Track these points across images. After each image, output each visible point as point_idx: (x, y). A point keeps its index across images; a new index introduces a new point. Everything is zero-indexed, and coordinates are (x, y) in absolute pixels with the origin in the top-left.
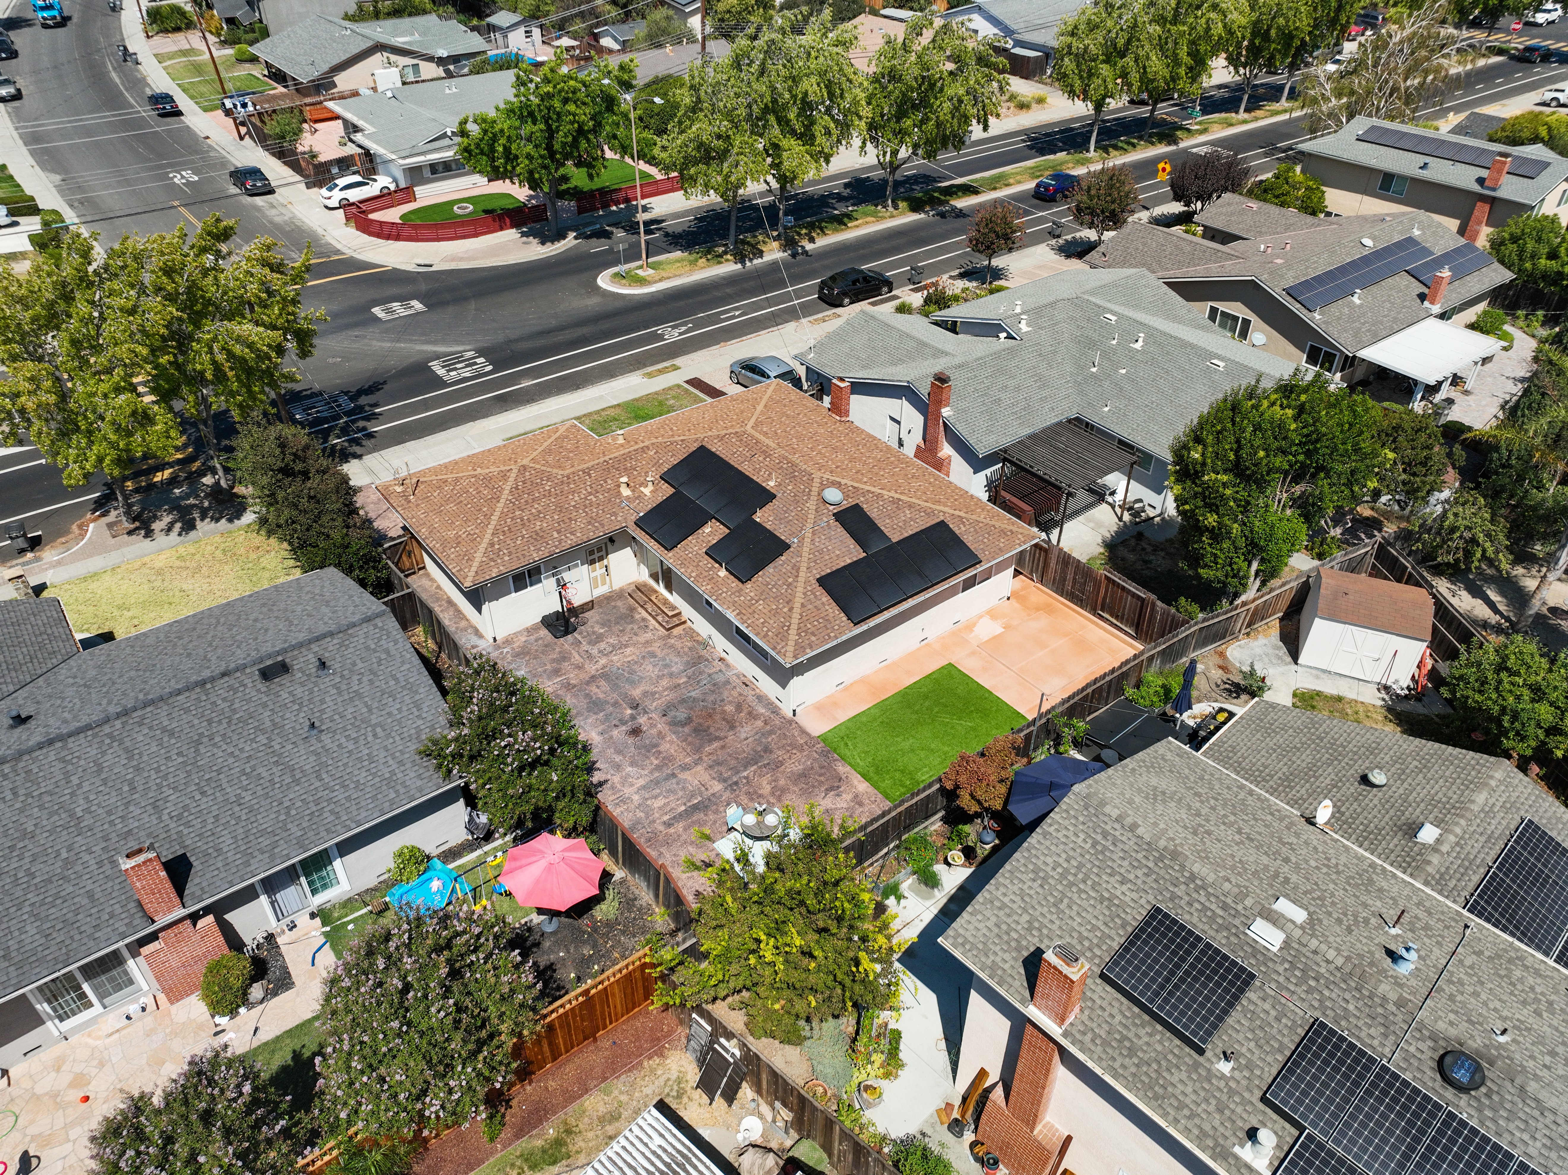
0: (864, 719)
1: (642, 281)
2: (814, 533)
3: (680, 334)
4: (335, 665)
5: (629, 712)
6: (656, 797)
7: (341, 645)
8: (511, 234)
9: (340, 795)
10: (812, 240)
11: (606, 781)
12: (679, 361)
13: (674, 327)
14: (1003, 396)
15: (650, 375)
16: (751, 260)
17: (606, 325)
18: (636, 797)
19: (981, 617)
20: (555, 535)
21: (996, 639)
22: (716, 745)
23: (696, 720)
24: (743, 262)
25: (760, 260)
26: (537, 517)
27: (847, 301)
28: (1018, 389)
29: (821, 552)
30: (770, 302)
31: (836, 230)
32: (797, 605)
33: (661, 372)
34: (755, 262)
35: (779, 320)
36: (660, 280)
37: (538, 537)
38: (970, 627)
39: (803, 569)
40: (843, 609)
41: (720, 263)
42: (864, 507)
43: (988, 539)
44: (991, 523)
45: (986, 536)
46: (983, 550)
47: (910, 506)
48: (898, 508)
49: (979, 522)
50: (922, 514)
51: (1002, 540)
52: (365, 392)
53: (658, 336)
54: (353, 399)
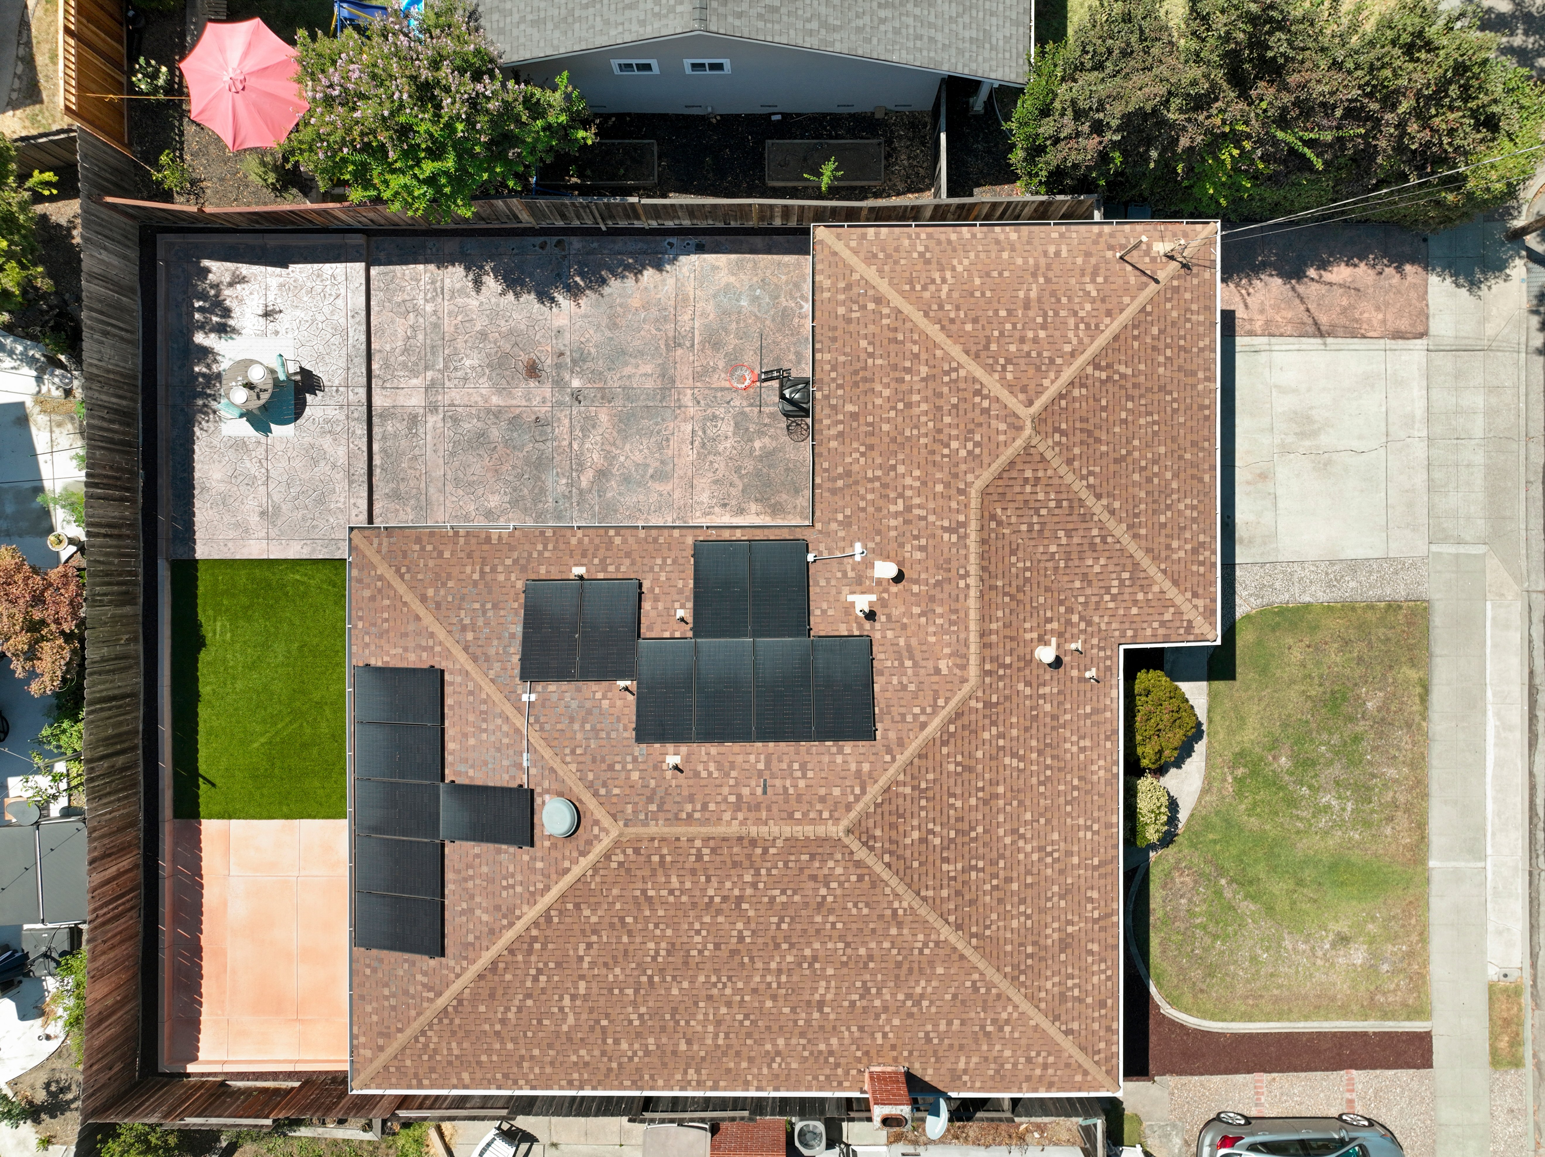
5: (573, 384)
18: (428, 307)
29: (484, 716)
39: (470, 666)
42: (525, 854)
43: (387, 998)
44: (409, 1032)
45: (393, 1001)
46: (374, 970)
47: (492, 932)
48: (498, 908)
49: (419, 1014)
50: (471, 938)
51: (375, 1018)
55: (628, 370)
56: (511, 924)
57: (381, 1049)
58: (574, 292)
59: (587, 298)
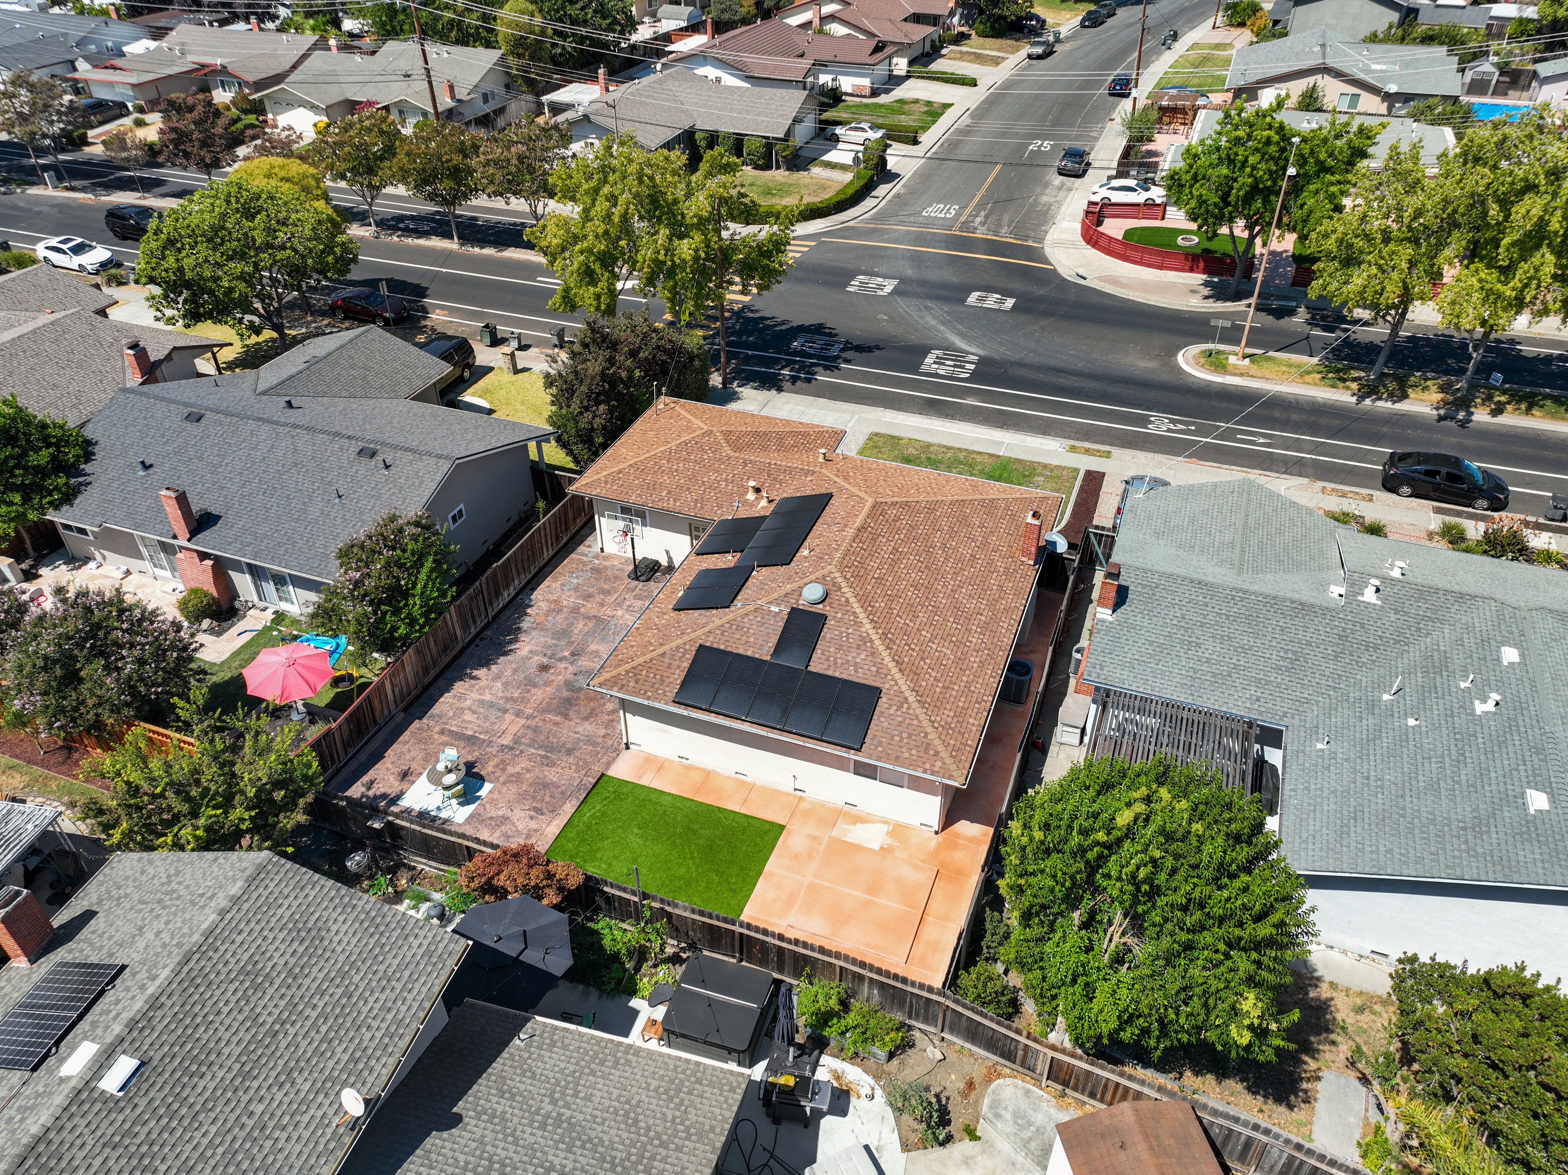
0: (653, 797)
1: (1221, 367)
2: (756, 610)
3: (1169, 430)
4: (393, 470)
5: (566, 654)
6: (474, 712)
7: (411, 462)
8: (1198, 278)
10: (1498, 411)
11: (478, 679)
12: (1116, 451)
13: (1172, 421)
15: (1073, 449)
16: (1380, 399)
17: (1117, 389)
18: (468, 703)
19: (885, 822)
20: (664, 494)
21: (857, 848)
22: (558, 719)
23: (581, 695)
24: (1361, 398)
25: (1389, 405)
26: (671, 472)
27: (1406, 490)
29: (739, 628)
30: (1317, 448)
33: (1087, 451)
34: (1380, 403)
35: (1295, 469)
36: (1241, 375)
37: (653, 487)
38: (861, 819)
39: (706, 630)
40: (683, 684)
41: (1333, 386)
42: (830, 623)
43: (901, 740)
44: (929, 729)
45: (905, 735)
46: (880, 743)
47: (873, 654)
48: (858, 647)
49: (917, 717)
50: (874, 669)
51: (914, 752)
52: (859, 349)
53: (1144, 421)
54: (843, 350)
55: (576, 631)
56: (871, 641)
57: (937, 753)
58: (516, 640)
59: (523, 637)
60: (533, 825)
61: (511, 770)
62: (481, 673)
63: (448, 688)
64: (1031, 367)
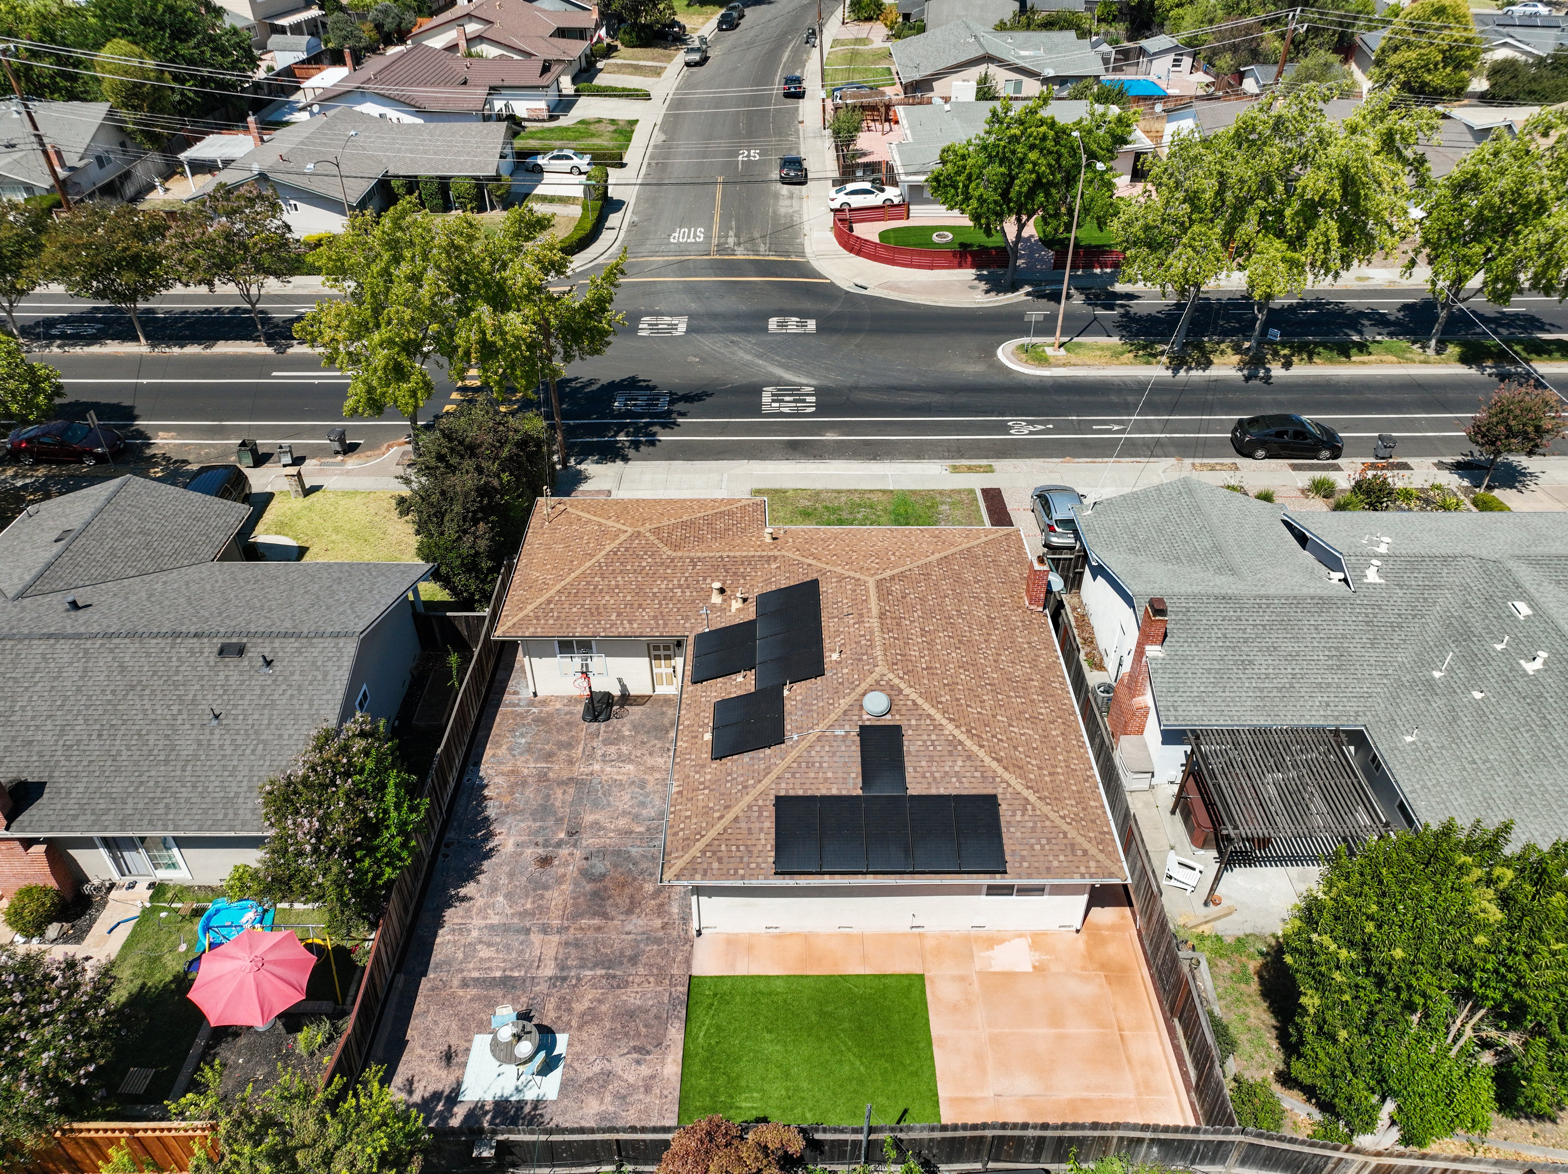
0: (761, 986)
1: (1042, 361)
2: (819, 739)
3: (1031, 433)
4: (278, 666)
5: (562, 835)
6: (489, 945)
7: (298, 650)
8: (968, 274)
9: (184, 793)
10: (1287, 365)
11: (471, 899)
12: (997, 464)
13: (1029, 423)
14: (1260, 659)
15: (955, 469)
16: (1190, 368)
17: (962, 399)
18: (475, 934)
19: (1020, 935)
20: (614, 617)
21: (1010, 976)
22: (597, 921)
23: (607, 882)
24: (1176, 370)
25: (1200, 373)
26: (611, 590)
27: (1261, 453)
28: (1292, 657)
29: (810, 765)
30: (1166, 427)
31: (1331, 361)
32: (730, 816)
33: (970, 469)
34: (1193, 373)
35: (1158, 450)
36: (1064, 365)
37: (597, 612)
38: (993, 941)
39: (773, 775)
40: (779, 848)
41: (1148, 363)
42: (908, 733)
43: (1042, 847)
44: (1066, 827)
45: (1044, 841)
46: (1023, 858)
47: (969, 757)
48: (951, 753)
49: (1048, 818)
50: (978, 774)
51: (1062, 858)
52: (688, 398)
53: (1004, 428)
54: (672, 402)
55: (558, 804)
56: (961, 743)
57: (1085, 852)
58: (490, 835)
59: (496, 828)
60: (645, 1071)
61: (579, 1007)
62: (469, 889)
63: (438, 923)
64: (869, 389)
